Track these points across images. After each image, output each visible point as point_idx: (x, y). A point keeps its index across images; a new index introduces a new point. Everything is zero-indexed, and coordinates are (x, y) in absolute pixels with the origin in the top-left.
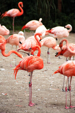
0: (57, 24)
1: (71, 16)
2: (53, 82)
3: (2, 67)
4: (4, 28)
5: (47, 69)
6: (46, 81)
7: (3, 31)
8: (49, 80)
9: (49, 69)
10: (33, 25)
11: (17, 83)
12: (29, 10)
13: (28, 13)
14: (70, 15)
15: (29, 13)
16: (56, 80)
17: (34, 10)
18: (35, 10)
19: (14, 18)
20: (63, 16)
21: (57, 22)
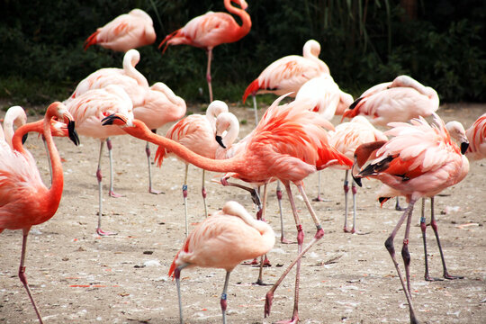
0: (396, 67)
1: (456, 33)
2: (355, 305)
3: (150, 253)
4: (163, 91)
5: (339, 254)
6: (326, 305)
7: (159, 105)
8: (342, 298)
9: (346, 255)
10: (291, 75)
11: (201, 315)
12: (277, 15)
13: (272, 29)
14: (451, 30)
15: (279, 27)
16: (368, 300)
17: (296, 14)
18: (303, 13)
19: (210, 48)
20: (423, 36)
21: (396, 62)
